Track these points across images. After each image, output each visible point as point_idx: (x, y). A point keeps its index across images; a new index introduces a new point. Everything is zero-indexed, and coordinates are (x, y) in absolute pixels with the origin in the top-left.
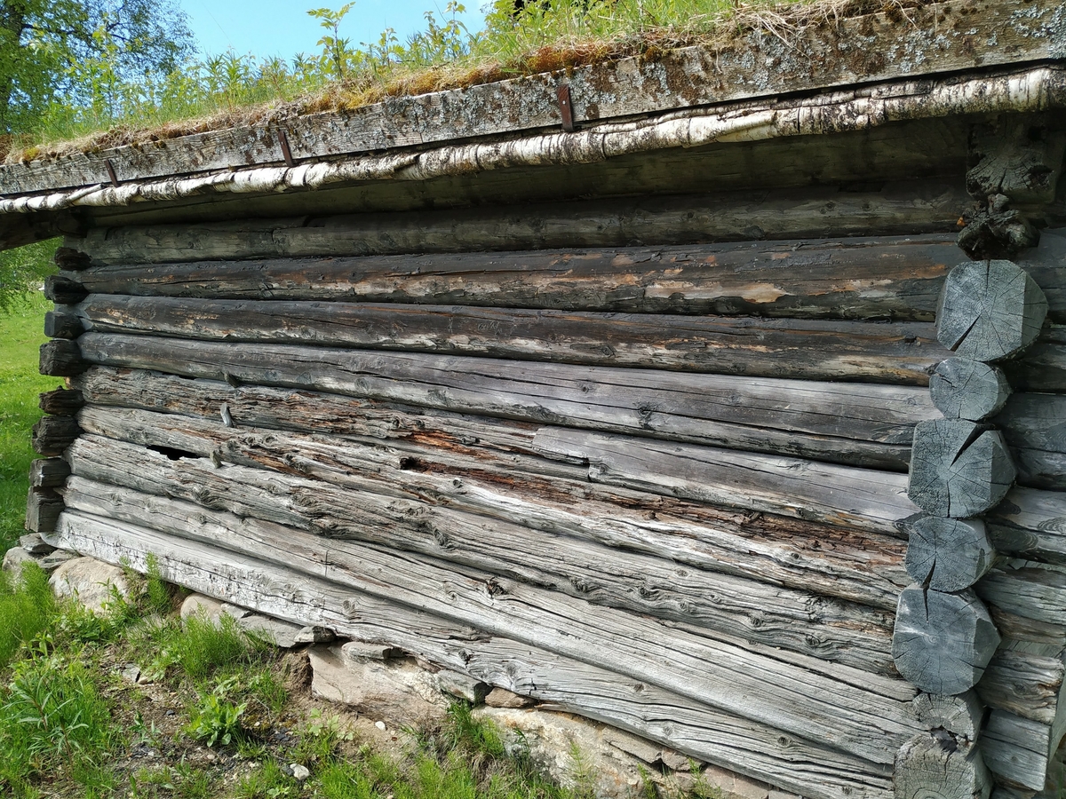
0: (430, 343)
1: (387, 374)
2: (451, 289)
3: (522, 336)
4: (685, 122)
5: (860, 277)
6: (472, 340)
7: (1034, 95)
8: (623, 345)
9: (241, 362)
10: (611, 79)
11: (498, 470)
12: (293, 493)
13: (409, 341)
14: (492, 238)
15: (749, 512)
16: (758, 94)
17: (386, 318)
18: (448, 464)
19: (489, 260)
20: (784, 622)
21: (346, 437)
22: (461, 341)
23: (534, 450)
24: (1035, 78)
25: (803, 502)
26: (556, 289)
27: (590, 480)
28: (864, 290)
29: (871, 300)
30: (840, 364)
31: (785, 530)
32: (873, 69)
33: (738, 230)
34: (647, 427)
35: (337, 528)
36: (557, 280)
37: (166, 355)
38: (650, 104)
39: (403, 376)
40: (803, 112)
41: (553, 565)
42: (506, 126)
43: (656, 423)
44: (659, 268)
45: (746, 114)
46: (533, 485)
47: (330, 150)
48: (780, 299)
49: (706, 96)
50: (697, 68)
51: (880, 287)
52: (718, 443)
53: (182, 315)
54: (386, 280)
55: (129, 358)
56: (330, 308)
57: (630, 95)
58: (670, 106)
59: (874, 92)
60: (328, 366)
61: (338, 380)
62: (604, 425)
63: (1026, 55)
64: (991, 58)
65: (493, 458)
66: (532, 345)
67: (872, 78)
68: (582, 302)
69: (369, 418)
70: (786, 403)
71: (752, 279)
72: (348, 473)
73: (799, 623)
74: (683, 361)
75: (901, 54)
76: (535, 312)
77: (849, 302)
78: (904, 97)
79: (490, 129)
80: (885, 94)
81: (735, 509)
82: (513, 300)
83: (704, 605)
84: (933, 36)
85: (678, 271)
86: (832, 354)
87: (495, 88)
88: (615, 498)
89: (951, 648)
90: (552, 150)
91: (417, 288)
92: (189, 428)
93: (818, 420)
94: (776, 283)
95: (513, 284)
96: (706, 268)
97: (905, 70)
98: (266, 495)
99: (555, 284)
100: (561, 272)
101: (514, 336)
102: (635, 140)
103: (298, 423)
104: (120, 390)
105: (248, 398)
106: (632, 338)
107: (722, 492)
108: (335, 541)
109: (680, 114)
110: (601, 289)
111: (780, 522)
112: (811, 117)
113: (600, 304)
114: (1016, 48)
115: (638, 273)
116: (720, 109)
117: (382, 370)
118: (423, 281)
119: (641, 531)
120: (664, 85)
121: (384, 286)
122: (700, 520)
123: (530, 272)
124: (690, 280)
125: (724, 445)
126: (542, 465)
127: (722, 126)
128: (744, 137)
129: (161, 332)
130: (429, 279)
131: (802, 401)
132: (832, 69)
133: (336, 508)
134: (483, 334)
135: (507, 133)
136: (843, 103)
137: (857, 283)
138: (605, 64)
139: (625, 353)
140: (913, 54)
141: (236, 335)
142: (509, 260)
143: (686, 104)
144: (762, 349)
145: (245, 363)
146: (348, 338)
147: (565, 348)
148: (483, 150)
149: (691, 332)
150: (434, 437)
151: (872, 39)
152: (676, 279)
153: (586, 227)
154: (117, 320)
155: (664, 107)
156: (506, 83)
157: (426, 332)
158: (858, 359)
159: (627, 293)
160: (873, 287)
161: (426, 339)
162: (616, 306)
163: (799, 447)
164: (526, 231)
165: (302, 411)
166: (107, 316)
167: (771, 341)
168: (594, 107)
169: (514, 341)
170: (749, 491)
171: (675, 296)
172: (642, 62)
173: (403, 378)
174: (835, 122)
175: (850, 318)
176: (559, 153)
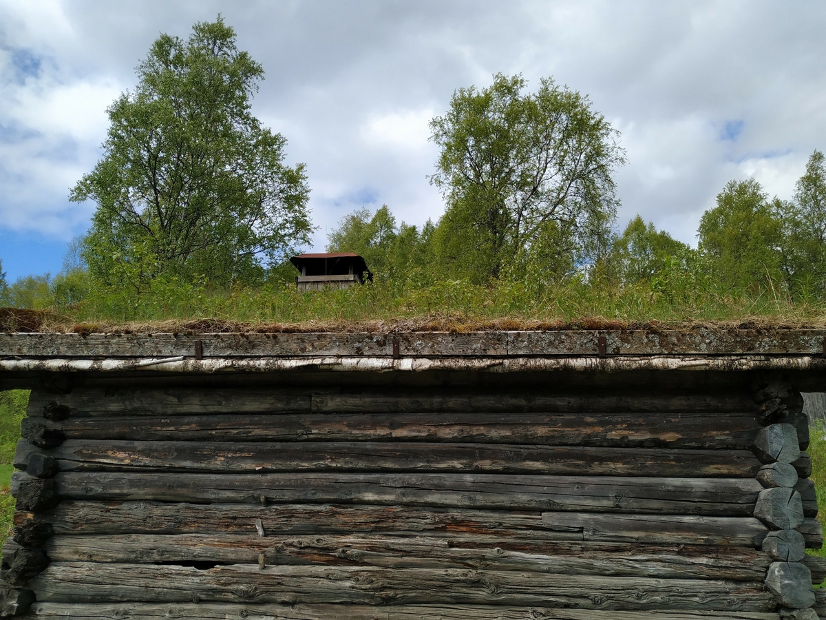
0: (459, 466)
1: (427, 487)
2: (474, 434)
3: (530, 460)
4: (665, 360)
5: (716, 430)
6: (493, 463)
7: (807, 365)
8: (596, 463)
9: (278, 486)
10: (630, 338)
11: (518, 541)
12: (353, 576)
13: (443, 466)
14: (497, 405)
15: (678, 545)
16: (700, 353)
17: (423, 451)
18: (478, 542)
19: (502, 418)
20: (715, 596)
21: (384, 533)
22: (486, 464)
23: (545, 526)
24: (806, 359)
25: (708, 535)
26: (551, 434)
27: (584, 540)
28: (718, 435)
29: (721, 440)
30: (711, 469)
31: (697, 552)
32: (750, 349)
33: (645, 407)
34: (618, 506)
35: (398, 596)
36: (552, 429)
37: (185, 486)
38: (648, 350)
39: (441, 487)
40: (719, 362)
41: (578, 591)
42: (565, 351)
43: (623, 504)
44: (614, 424)
45: (695, 360)
46: (543, 548)
47: (434, 352)
48: (679, 439)
49: (676, 351)
50: (674, 339)
51: (724, 434)
52: (656, 511)
53: (210, 454)
54: (421, 428)
55: (133, 490)
56: (369, 446)
57: (638, 346)
58: (658, 352)
59: (749, 358)
60: (369, 486)
61: (378, 493)
62: (588, 508)
63: (803, 352)
64: (791, 351)
65: (513, 534)
66: (538, 465)
67: (748, 352)
68: (565, 441)
69: (408, 518)
70: (692, 488)
71: (665, 430)
72: (402, 556)
73: (722, 594)
74: (629, 471)
75: (760, 345)
76: (533, 447)
77: (711, 441)
78: (761, 361)
79: (555, 352)
80: (753, 359)
81: (672, 544)
82: (518, 440)
83: (674, 596)
84: (772, 341)
85: (624, 425)
86: (708, 464)
87: (562, 334)
88: (603, 548)
89: (804, 586)
90: (593, 365)
91: (446, 433)
92: (218, 542)
93: (710, 496)
94: (677, 432)
95: (521, 431)
96: (640, 425)
97: (762, 350)
98: (326, 581)
99: (551, 431)
100: (554, 425)
101: (525, 460)
102: (640, 365)
103: (340, 527)
104: (115, 519)
105: (283, 513)
106: (602, 460)
107: (666, 537)
108: (393, 607)
109: (662, 356)
110: (579, 434)
111: (694, 548)
112: (724, 364)
113: (577, 441)
114: (800, 349)
115: (602, 426)
116: (681, 356)
117: (422, 484)
118: (452, 429)
119: (631, 562)
120: (657, 344)
121: (419, 431)
122: (654, 552)
123: (533, 424)
124: (632, 430)
125: (659, 512)
126: (551, 534)
127: (684, 363)
128: (692, 369)
129: (179, 468)
130: (457, 428)
131: (699, 487)
132: (734, 348)
133: (395, 582)
134: (502, 459)
135: (565, 355)
136: (736, 360)
137: (715, 433)
138: (628, 331)
139: (597, 468)
140: (765, 346)
141: (270, 467)
142: (513, 417)
143: (667, 353)
144: (674, 463)
145: (282, 488)
146: (389, 465)
147: (559, 466)
148: (548, 362)
149: (635, 456)
150: (463, 526)
151: (750, 339)
152: (625, 429)
153: (560, 402)
154: (122, 460)
155: (655, 352)
156: (569, 332)
157: (458, 458)
158: (719, 466)
159: (596, 436)
160: (721, 435)
161: (457, 464)
162: (587, 443)
163: (700, 509)
164: (522, 402)
165: (342, 519)
166: (107, 457)
167: (678, 459)
168: (618, 348)
169: (525, 463)
170: (680, 533)
171: (624, 437)
172: (648, 333)
173: (439, 488)
174: (734, 367)
175: (710, 448)
176: (598, 367)
